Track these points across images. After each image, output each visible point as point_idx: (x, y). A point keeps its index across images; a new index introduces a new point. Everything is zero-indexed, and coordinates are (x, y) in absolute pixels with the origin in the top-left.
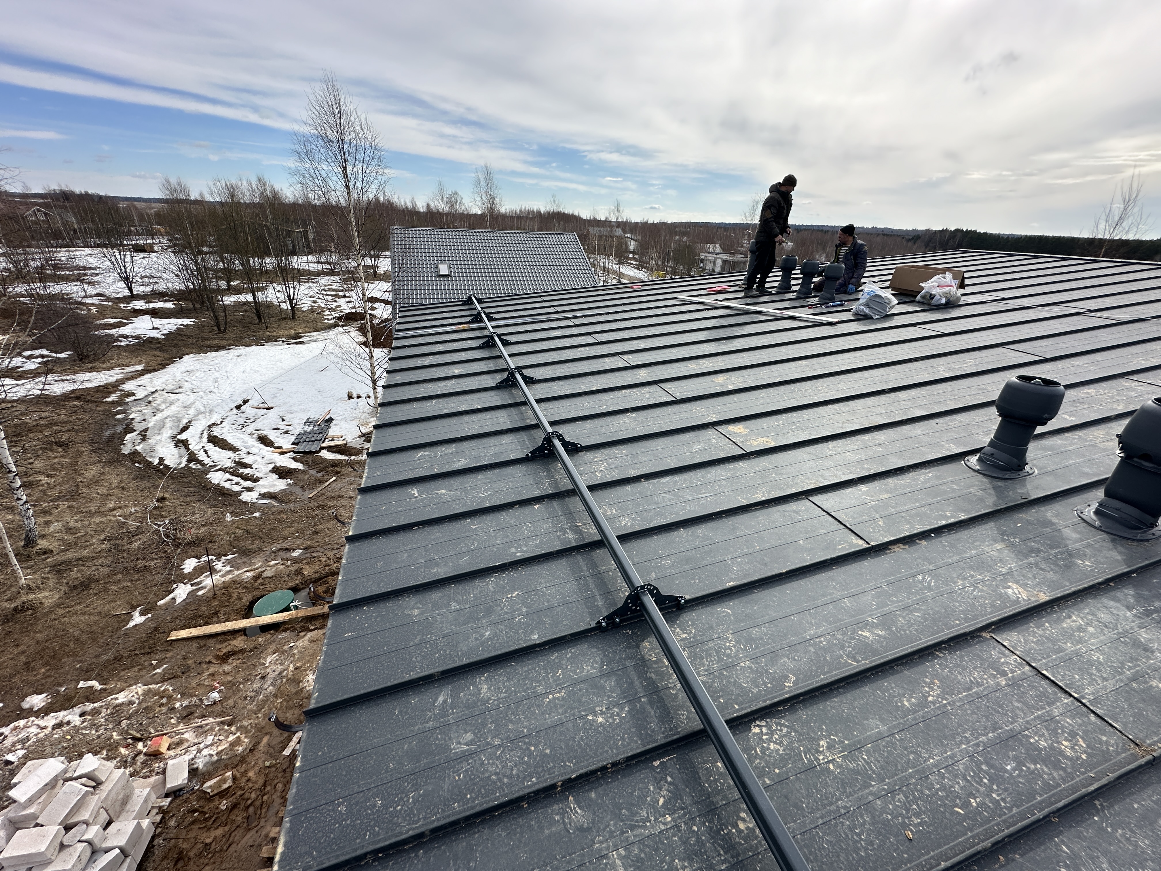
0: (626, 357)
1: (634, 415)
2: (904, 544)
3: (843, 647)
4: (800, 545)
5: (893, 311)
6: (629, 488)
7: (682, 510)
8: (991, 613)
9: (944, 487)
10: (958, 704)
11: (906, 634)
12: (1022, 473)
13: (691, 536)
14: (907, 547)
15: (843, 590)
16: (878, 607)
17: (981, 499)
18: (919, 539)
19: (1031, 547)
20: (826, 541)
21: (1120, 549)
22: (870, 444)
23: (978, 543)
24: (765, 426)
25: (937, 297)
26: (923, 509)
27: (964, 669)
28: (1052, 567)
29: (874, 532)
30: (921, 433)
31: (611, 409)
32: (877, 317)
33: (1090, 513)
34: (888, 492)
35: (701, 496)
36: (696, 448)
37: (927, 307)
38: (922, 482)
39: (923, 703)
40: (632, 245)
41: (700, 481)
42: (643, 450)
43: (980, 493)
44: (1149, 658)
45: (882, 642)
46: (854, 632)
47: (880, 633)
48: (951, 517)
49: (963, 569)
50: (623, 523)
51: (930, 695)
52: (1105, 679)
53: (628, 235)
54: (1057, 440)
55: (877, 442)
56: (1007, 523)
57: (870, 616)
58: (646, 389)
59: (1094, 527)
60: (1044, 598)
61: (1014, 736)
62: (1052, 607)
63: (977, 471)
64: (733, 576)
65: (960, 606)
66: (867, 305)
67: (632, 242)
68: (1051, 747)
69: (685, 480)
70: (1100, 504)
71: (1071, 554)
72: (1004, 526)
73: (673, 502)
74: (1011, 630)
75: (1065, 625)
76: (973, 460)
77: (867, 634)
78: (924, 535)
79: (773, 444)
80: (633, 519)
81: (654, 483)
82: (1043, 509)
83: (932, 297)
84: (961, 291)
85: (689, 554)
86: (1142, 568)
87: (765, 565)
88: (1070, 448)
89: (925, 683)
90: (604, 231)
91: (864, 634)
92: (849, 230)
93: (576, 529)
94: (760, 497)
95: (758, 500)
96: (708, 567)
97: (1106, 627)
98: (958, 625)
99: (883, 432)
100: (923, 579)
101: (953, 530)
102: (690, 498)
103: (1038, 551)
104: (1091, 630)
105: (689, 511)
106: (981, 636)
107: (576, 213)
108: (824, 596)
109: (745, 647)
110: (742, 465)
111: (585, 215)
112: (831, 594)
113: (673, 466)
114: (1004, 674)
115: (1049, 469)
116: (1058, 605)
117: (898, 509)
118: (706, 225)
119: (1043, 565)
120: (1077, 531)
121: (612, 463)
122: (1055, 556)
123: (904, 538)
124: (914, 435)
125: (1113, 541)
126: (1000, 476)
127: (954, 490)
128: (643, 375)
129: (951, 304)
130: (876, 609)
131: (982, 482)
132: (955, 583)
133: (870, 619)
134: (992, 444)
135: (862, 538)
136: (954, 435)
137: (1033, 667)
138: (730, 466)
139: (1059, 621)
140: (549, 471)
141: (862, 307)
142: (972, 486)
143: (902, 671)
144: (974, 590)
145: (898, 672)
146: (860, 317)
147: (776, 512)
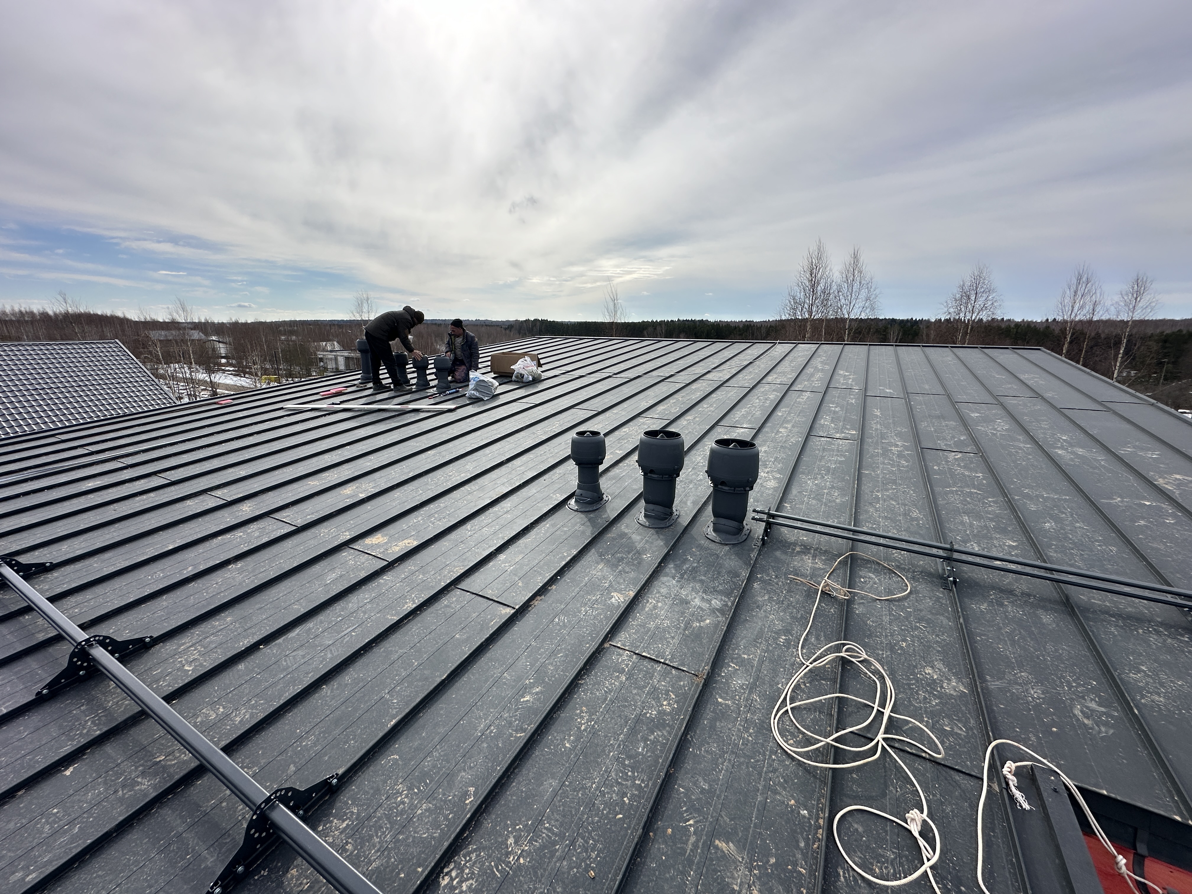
0: (219, 493)
1: (239, 564)
2: (540, 596)
3: (510, 723)
4: (458, 639)
5: (497, 392)
6: (241, 666)
7: (321, 662)
8: (606, 624)
9: (558, 533)
10: (601, 719)
11: (556, 678)
12: (603, 502)
13: (337, 689)
14: (543, 597)
15: (502, 666)
16: (532, 665)
17: (583, 532)
18: (551, 586)
19: (618, 558)
20: (479, 623)
21: (661, 537)
22: (500, 514)
23: (588, 570)
24: (405, 527)
25: (526, 376)
26: (548, 557)
27: (599, 684)
28: (632, 567)
29: (517, 595)
30: (535, 491)
31: (202, 568)
32: (486, 398)
33: (642, 518)
34: (521, 553)
35: (343, 634)
36: (331, 577)
37: (522, 385)
38: (544, 534)
39: (579, 735)
40: (222, 350)
41: (340, 616)
42: (257, 606)
43: (582, 527)
44: (689, 608)
45: (540, 698)
46: (518, 701)
47: (537, 690)
48: (568, 556)
49: (583, 597)
50: (238, 719)
51: (582, 724)
52: (673, 638)
53: (214, 338)
54: (615, 471)
55: (505, 510)
56: (601, 545)
57: (526, 679)
58: (253, 526)
59: (646, 527)
60: (632, 594)
61: (638, 720)
62: (638, 599)
63: (576, 511)
64: (394, 712)
65: (587, 630)
66: (475, 389)
67: (221, 345)
68: (659, 712)
69: (321, 622)
70: (645, 510)
71: (639, 553)
72: (600, 548)
73: (309, 657)
74: (620, 632)
75: (647, 609)
76: (572, 502)
77: (527, 698)
78: (552, 581)
79: (415, 543)
80: (253, 707)
81: (280, 644)
82: (619, 525)
83: (522, 376)
84: (540, 369)
85: (338, 713)
86: (673, 546)
87: (426, 679)
88: (624, 474)
89: (577, 715)
90: (171, 335)
91: (525, 699)
92: (457, 323)
93: (155, 769)
94: (410, 606)
95: (409, 609)
96: (363, 717)
97: (666, 598)
98: (589, 647)
99: (508, 499)
100: (559, 620)
101: (571, 566)
102: (330, 642)
103: (623, 558)
104: (660, 604)
105: (331, 659)
106: (604, 648)
107: (120, 314)
108: (486, 681)
109: (419, 789)
110: (387, 578)
111: (134, 315)
112: (492, 676)
113: (303, 611)
114: (622, 671)
115: (616, 494)
116: (641, 596)
117: (531, 566)
118: (316, 323)
119: (627, 569)
120: (639, 534)
121: (211, 642)
122: (632, 558)
123: (539, 590)
124: (531, 495)
125: (657, 533)
126: (591, 509)
127: (565, 532)
128: (247, 510)
129: (536, 380)
130: (531, 669)
131: (581, 518)
132: (580, 612)
133: (527, 682)
134: (579, 487)
135: (508, 606)
136: (557, 486)
137: (638, 654)
138: (374, 584)
139: (644, 608)
140: (89, 701)
141: (473, 392)
142: (576, 525)
143: (559, 716)
144: (592, 612)
145: (557, 719)
146: (475, 401)
147: (429, 616)
